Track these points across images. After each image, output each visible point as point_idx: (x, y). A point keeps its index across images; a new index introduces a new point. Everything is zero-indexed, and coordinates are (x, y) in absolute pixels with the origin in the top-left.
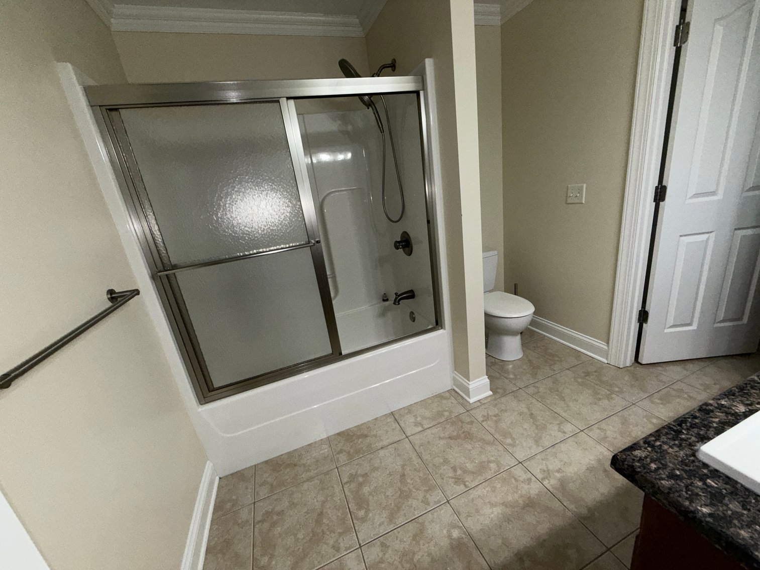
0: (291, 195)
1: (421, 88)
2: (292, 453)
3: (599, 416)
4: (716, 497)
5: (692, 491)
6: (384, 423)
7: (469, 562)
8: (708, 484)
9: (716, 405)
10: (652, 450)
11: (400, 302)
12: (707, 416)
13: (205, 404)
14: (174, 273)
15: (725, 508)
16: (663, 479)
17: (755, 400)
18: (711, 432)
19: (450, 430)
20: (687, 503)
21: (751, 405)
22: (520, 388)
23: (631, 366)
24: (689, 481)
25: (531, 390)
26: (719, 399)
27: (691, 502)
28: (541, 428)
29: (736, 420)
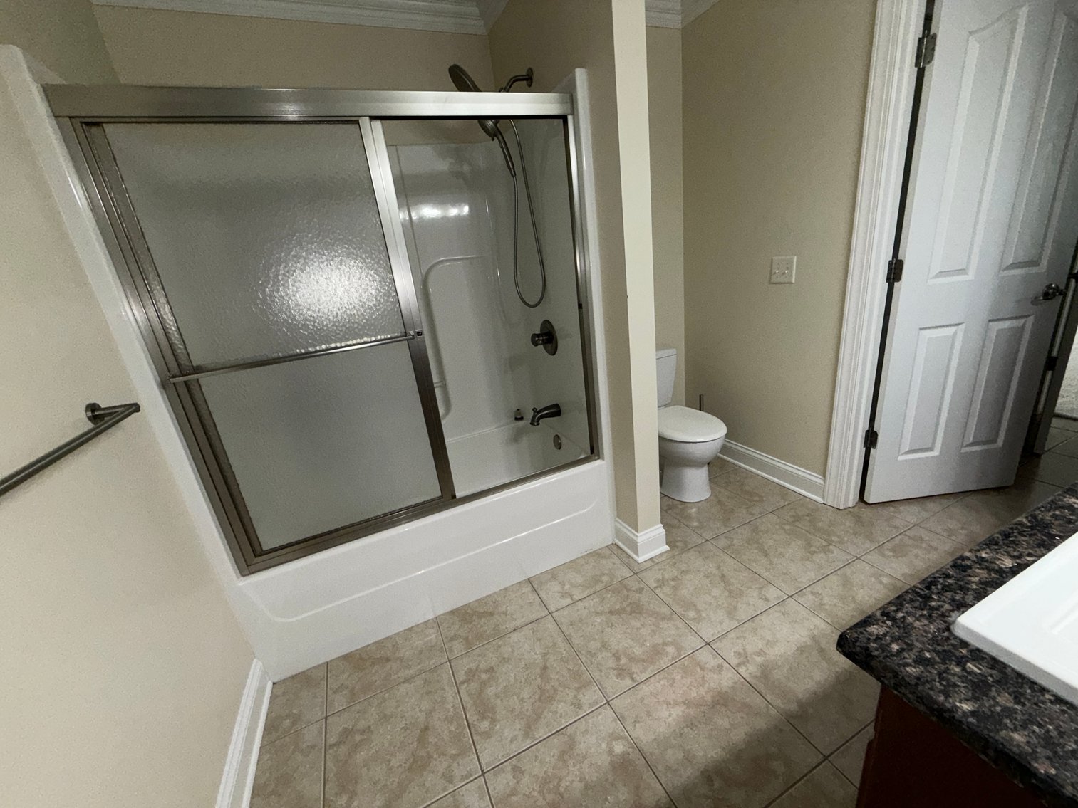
0: (378, 263)
1: (569, 111)
2: (382, 643)
3: (812, 575)
4: (979, 688)
5: (948, 680)
6: (517, 595)
7: (637, 787)
8: (968, 670)
9: (975, 559)
10: (893, 625)
11: (540, 422)
12: (964, 574)
13: (248, 575)
14: (198, 379)
15: (992, 702)
16: (909, 665)
17: (1024, 550)
18: (969, 598)
19: (612, 601)
20: (942, 698)
21: (1019, 557)
22: (707, 540)
23: (853, 507)
24: (943, 667)
25: (723, 542)
26: (979, 551)
27: (947, 696)
28: (735, 594)
29: (1001, 579)
